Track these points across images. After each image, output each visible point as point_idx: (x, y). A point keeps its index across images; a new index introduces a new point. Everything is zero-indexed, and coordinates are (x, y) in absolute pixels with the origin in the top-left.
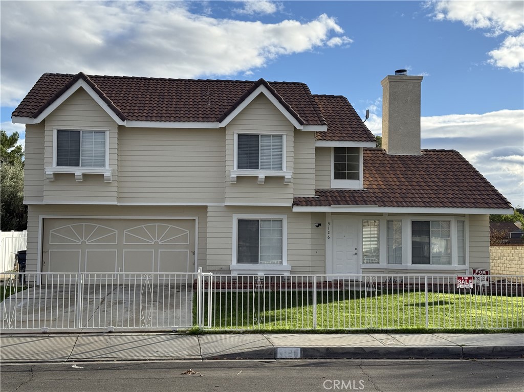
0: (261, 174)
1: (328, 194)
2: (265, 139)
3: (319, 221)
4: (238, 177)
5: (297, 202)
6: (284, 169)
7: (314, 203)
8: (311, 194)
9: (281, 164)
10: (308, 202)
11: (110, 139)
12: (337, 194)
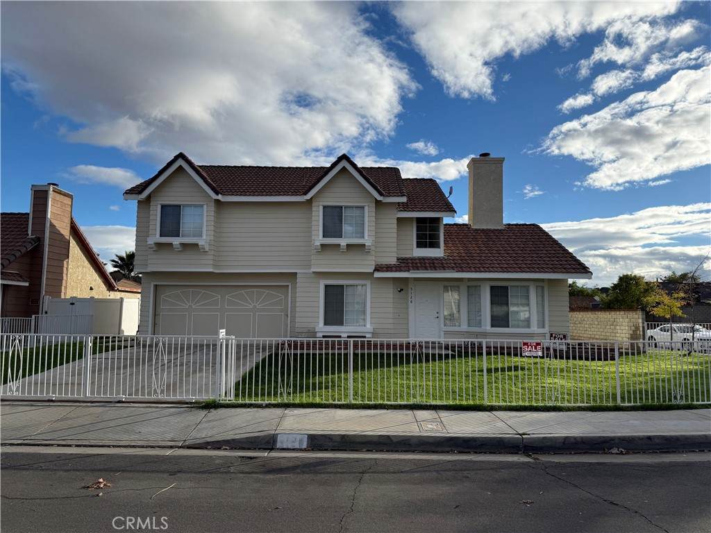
0: (343, 242)
1: (410, 261)
2: (348, 210)
3: (402, 286)
4: (321, 245)
5: (378, 268)
6: (366, 238)
7: (394, 269)
8: (393, 261)
9: (363, 233)
10: (388, 268)
11: (208, 212)
12: (418, 261)
